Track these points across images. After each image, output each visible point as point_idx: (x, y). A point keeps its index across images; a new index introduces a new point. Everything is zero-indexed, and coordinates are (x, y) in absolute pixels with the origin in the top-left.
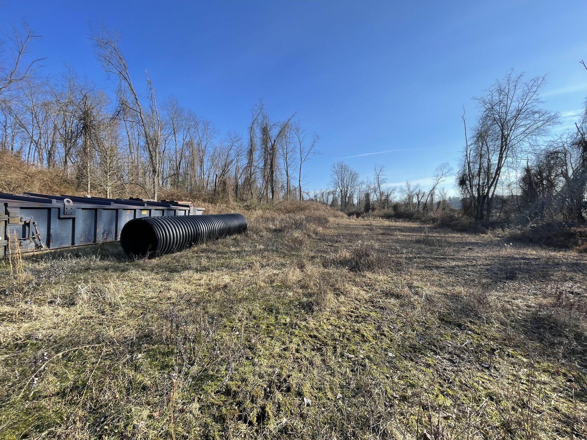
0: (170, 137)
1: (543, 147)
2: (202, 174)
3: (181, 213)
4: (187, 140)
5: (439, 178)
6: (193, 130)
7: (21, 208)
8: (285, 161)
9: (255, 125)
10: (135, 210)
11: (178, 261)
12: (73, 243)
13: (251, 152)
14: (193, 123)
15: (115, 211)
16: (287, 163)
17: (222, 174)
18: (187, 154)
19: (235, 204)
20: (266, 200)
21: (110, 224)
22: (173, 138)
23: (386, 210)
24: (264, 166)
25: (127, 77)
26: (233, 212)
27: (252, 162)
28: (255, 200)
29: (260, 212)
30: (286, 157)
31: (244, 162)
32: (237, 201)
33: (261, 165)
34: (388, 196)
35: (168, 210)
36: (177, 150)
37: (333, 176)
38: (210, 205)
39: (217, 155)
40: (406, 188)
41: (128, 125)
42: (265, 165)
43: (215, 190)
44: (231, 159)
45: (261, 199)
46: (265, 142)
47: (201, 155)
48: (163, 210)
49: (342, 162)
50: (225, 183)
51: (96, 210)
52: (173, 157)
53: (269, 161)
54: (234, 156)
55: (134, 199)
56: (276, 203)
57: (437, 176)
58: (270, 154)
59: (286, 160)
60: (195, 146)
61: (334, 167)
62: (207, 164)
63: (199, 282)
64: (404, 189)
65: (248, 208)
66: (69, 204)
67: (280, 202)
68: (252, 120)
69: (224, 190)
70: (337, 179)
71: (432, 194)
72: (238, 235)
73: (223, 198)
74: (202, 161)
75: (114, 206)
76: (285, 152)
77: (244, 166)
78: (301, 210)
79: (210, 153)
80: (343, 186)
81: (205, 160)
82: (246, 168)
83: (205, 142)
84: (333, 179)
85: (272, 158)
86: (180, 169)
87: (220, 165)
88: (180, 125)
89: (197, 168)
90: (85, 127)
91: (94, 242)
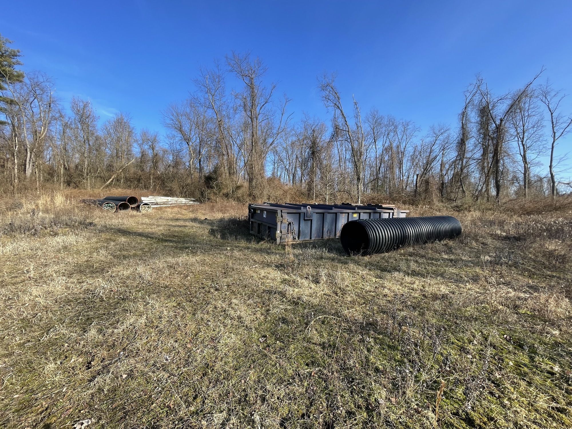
0: (371, 147)
2: (401, 176)
3: (385, 216)
4: (386, 145)
6: (392, 134)
7: (288, 213)
8: (520, 143)
9: (469, 109)
10: (348, 213)
11: (387, 262)
12: (311, 238)
13: (462, 143)
14: (393, 127)
15: (335, 214)
16: (523, 145)
17: (423, 172)
18: (386, 158)
19: (440, 204)
20: (486, 199)
21: (332, 225)
22: (374, 146)
24: (482, 155)
25: (339, 105)
26: (438, 214)
27: (464, 154)
28: (468, 199)
29: (477, 214)
30: (521, 137)
31: (452, 155)
32: (443, 202)
33: (478, 154)
35: (374, 213)
36: (377, 156)
38: (411, 207)
39: (418, 154)
41: (339, 144)
42: (484, 154)
43: (416, 191)
44: (434, 155)
45: (477, 197)
46: (484, 125)
47: (400, 157)
48: (370, 213)
50: (427, 182)
51: (323, 213)
52: (373, 164)
53: (491, 148)
54: (438, 151)
55: (346, 204)
56: (504, 201)
58: (493, 139)
59: (522, 142)
60: (395, 149)
62: (406, 165)
63: (412, 286)
65: (458, 209)
66: (309, 209)
67: (511, 200)
68: (465, 104)
69: (426, 191)
72: (449, 240)
73: (425, 199)
74: (401, 163)
75: (335, 210)
76: (520, 130)
77: (452, 160)
78: (556, 209)
79: (409, 153)
81: (405, 161)
82: (454, 162)
83: (405, 143)
85: (498, 142)
86: (379, 174)
87: (421, 164)
88: (380, 132)
89: (397, 171)
90: (313, 153)
91: (322, 238)
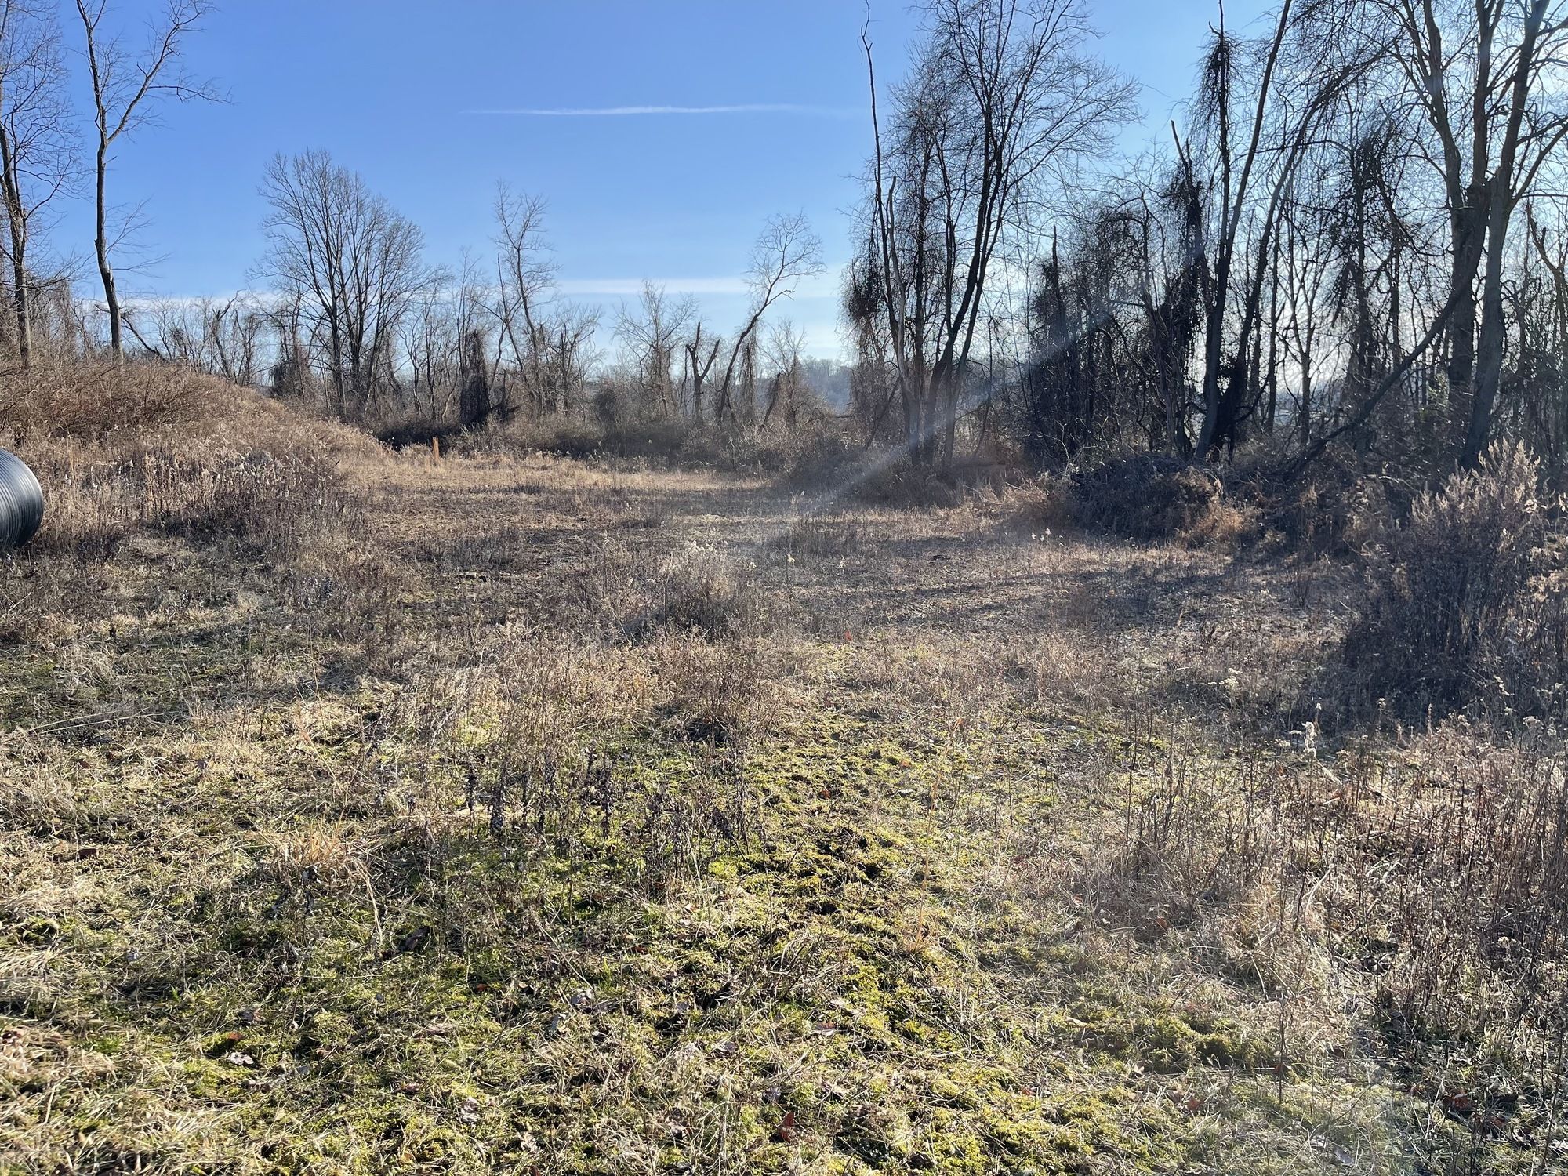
1: (1093, 195)
5: (773, 277)
23: (559, 418)
34: (565, 349)
37: (277, 229)
40: (643, 317)
49: (325, 155)
57: (766, 270)
61: (281, 178)
64: (636, 321)
70: (303, 248)
71: (747, 347)
80: (337, 287)
84: (280, 245)
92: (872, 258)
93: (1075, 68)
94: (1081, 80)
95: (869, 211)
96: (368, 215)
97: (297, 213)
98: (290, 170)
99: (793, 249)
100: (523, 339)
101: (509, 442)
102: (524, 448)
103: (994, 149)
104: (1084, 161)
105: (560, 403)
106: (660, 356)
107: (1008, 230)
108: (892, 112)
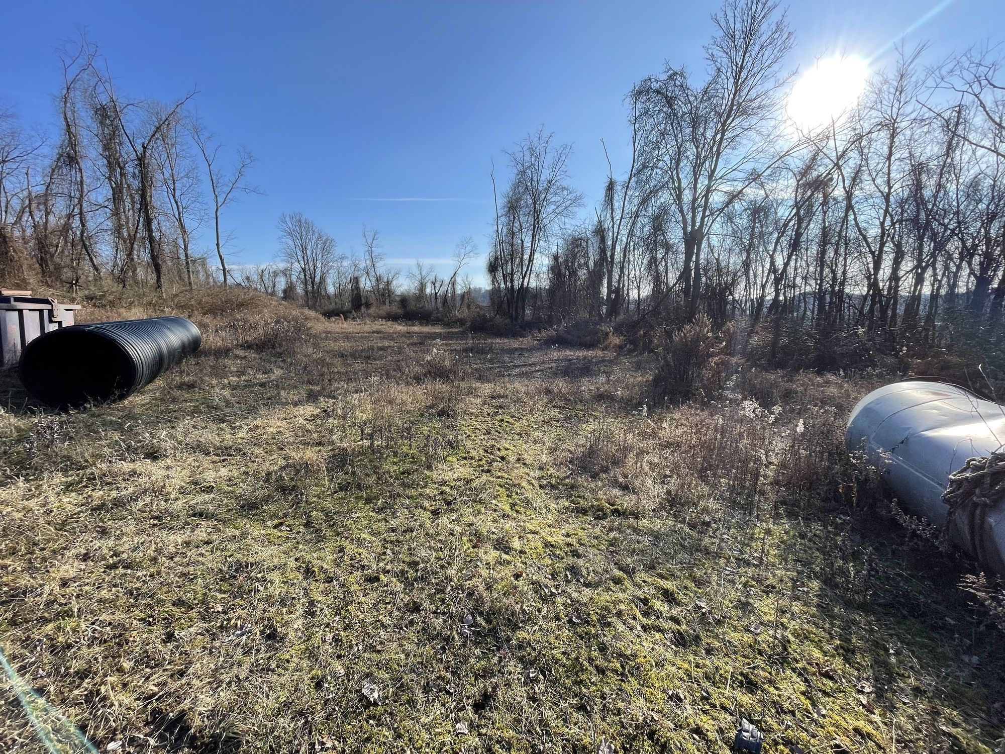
1: (570, 232)
5: (461, 259)
16: (176, 203)
23: (387, 307)
24: (111, 201)
30: (171, 187)
34: (388, 283)
37: (284, 240)
40: (416, 272)
42: (117, 200)
49: (300, 214)
57: (459, 256)
61: (285, 222)
64: (414, 273)
68: (65, 82)
70: (293, 247)
71: (453, 282)
80: (306, 261)
84: (285, 246)
92: (496, 252)
93: (563, 189)
94: (565, 192)
95: (495, 235)
96: (316, 235)
97: (290, 234)
98: (288, 219)
99: (469, 248)
100: (374, 280)
101: (369, 315)
102: (375, 317)
103: (536, 215)
104: (567, 220)
105: (387, 302)
106: (422, 287)
107: (542, 243)
108: (502, 202)
